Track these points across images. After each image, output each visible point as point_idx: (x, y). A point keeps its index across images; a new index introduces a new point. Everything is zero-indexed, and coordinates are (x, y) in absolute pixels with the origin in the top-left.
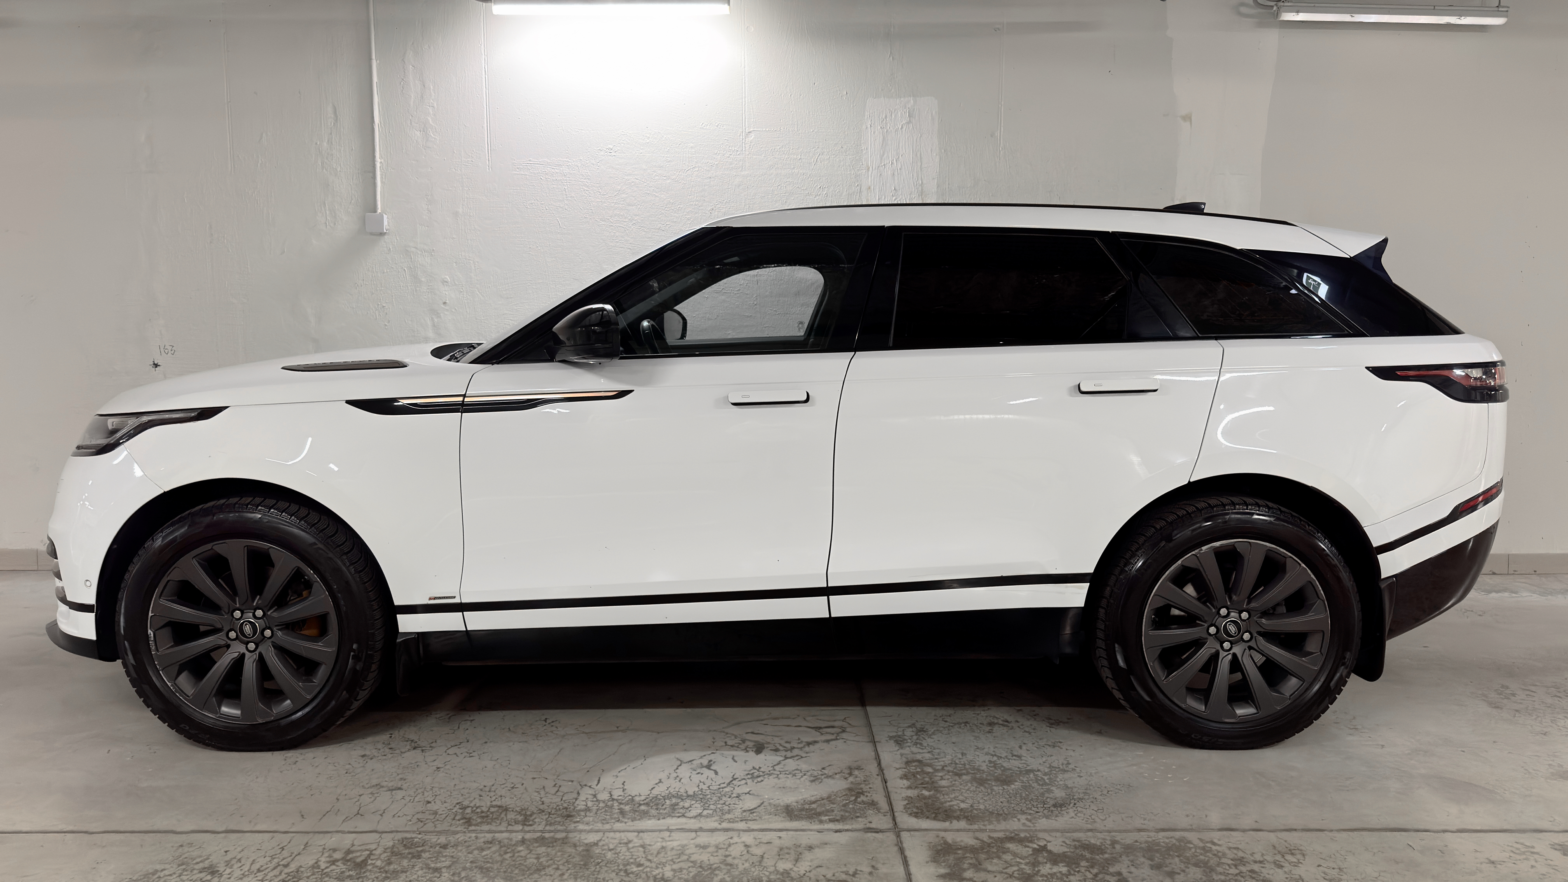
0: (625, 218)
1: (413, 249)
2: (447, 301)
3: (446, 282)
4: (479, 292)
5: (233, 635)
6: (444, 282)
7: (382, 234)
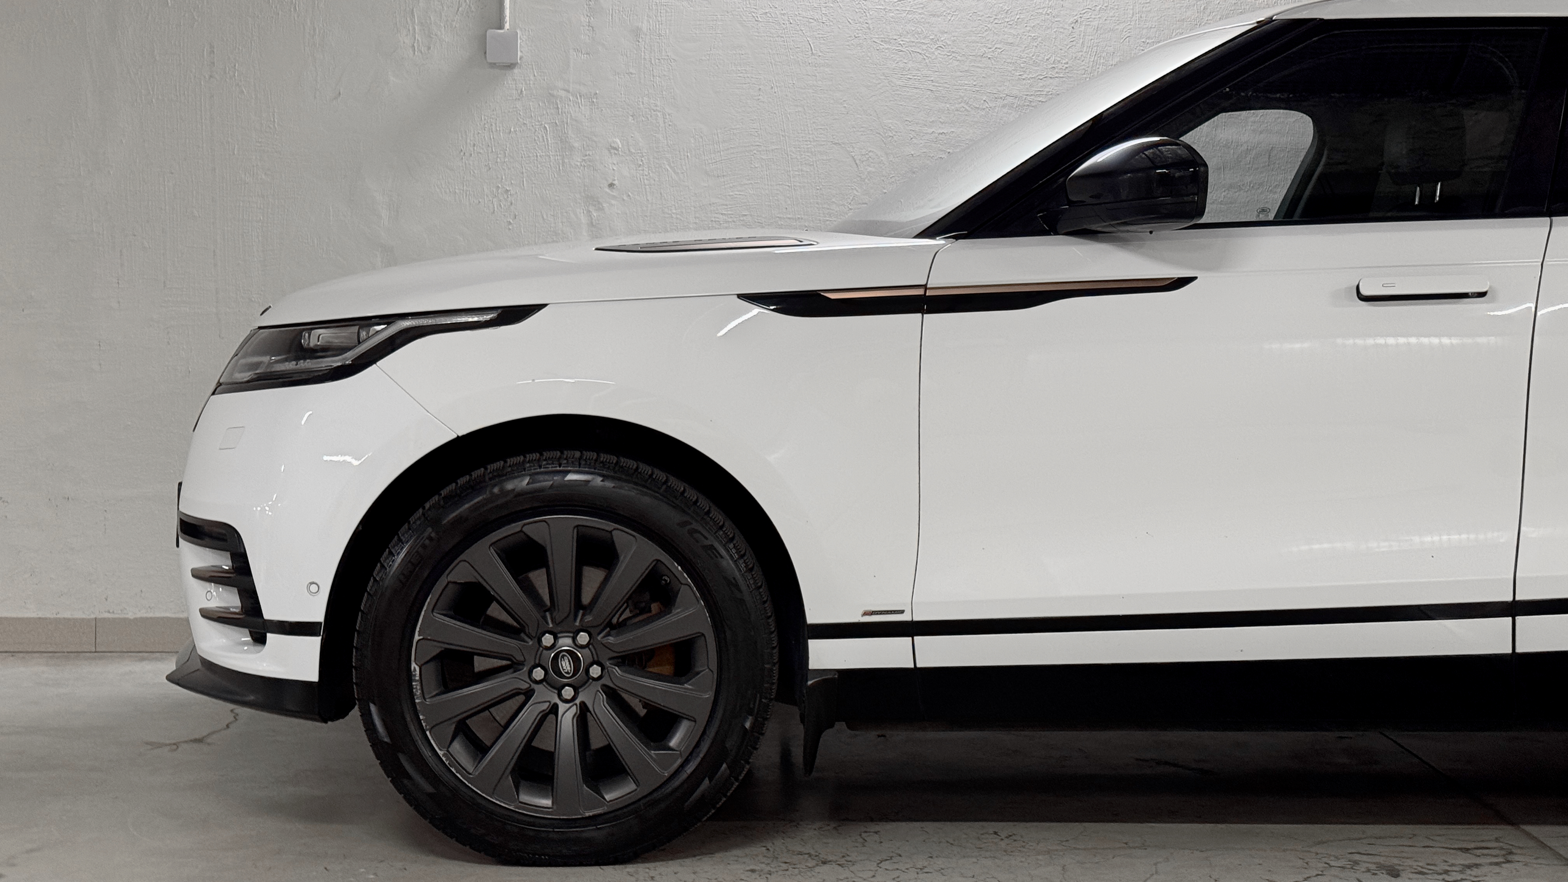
0: (925, 37)
1: (562, 93)
2: (616, 182)
3: (615, 149)
4: (669, 165)
5: (539, 674)
6: (613, 149)
7: (511, 66)
